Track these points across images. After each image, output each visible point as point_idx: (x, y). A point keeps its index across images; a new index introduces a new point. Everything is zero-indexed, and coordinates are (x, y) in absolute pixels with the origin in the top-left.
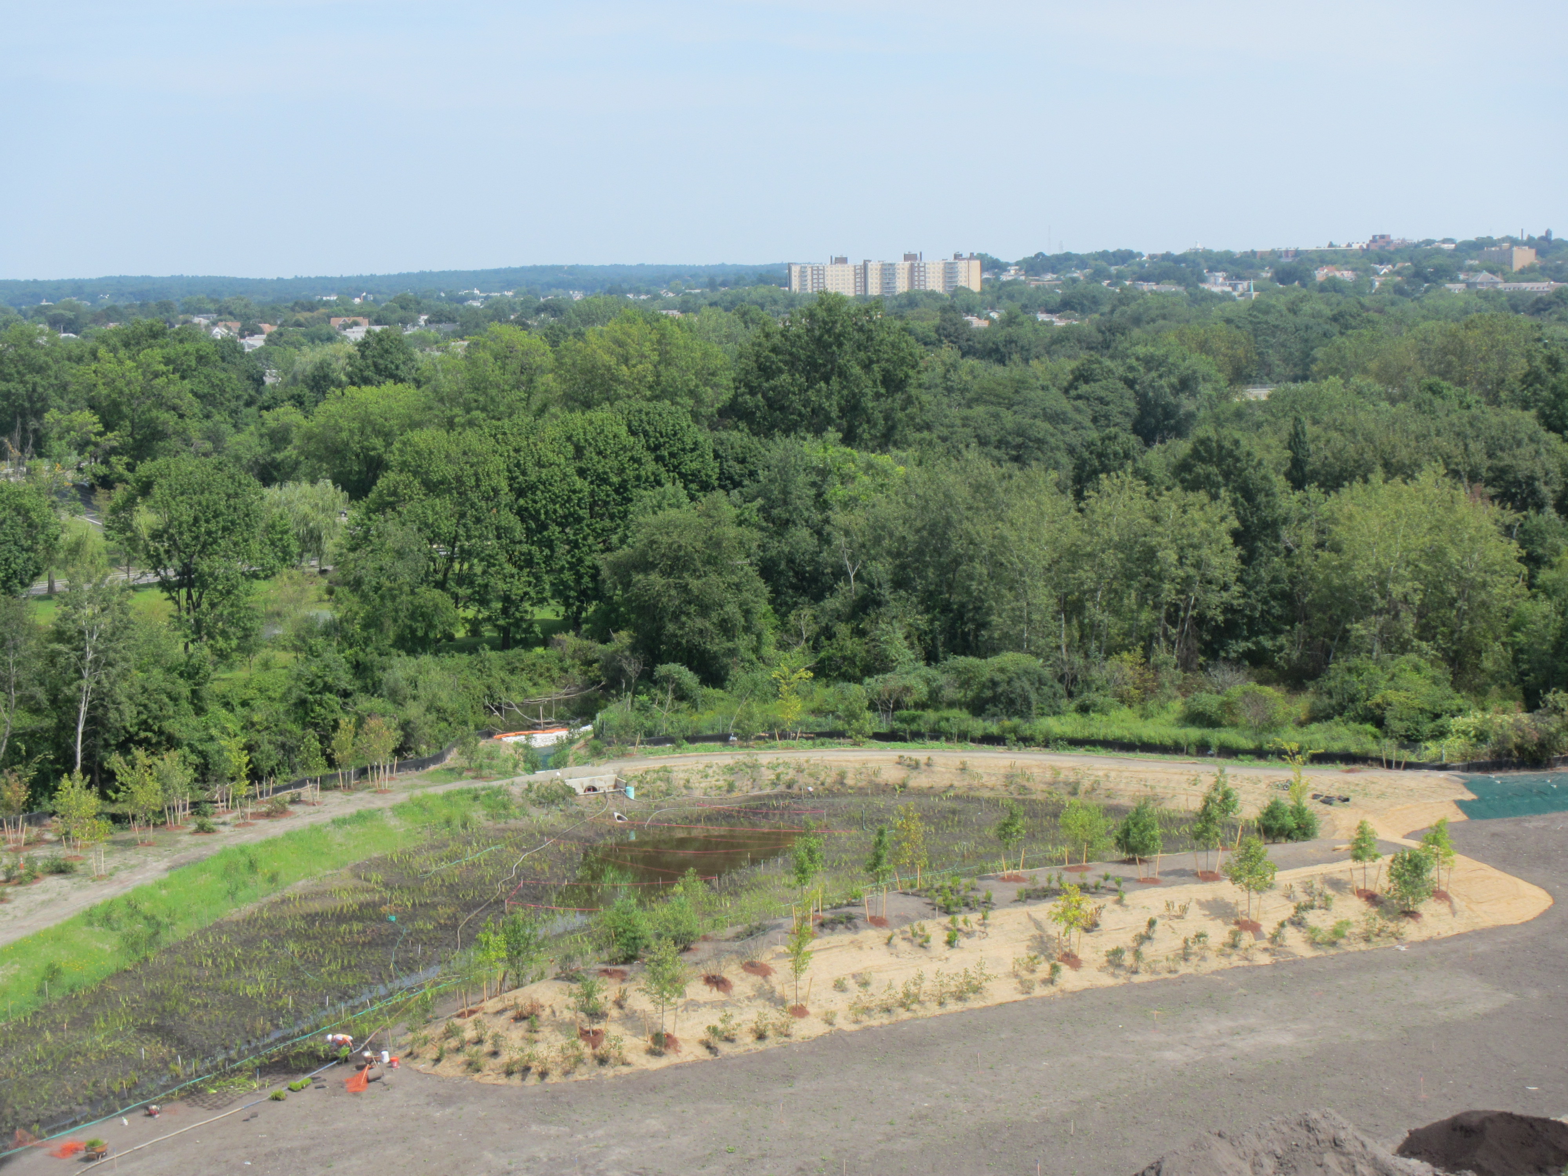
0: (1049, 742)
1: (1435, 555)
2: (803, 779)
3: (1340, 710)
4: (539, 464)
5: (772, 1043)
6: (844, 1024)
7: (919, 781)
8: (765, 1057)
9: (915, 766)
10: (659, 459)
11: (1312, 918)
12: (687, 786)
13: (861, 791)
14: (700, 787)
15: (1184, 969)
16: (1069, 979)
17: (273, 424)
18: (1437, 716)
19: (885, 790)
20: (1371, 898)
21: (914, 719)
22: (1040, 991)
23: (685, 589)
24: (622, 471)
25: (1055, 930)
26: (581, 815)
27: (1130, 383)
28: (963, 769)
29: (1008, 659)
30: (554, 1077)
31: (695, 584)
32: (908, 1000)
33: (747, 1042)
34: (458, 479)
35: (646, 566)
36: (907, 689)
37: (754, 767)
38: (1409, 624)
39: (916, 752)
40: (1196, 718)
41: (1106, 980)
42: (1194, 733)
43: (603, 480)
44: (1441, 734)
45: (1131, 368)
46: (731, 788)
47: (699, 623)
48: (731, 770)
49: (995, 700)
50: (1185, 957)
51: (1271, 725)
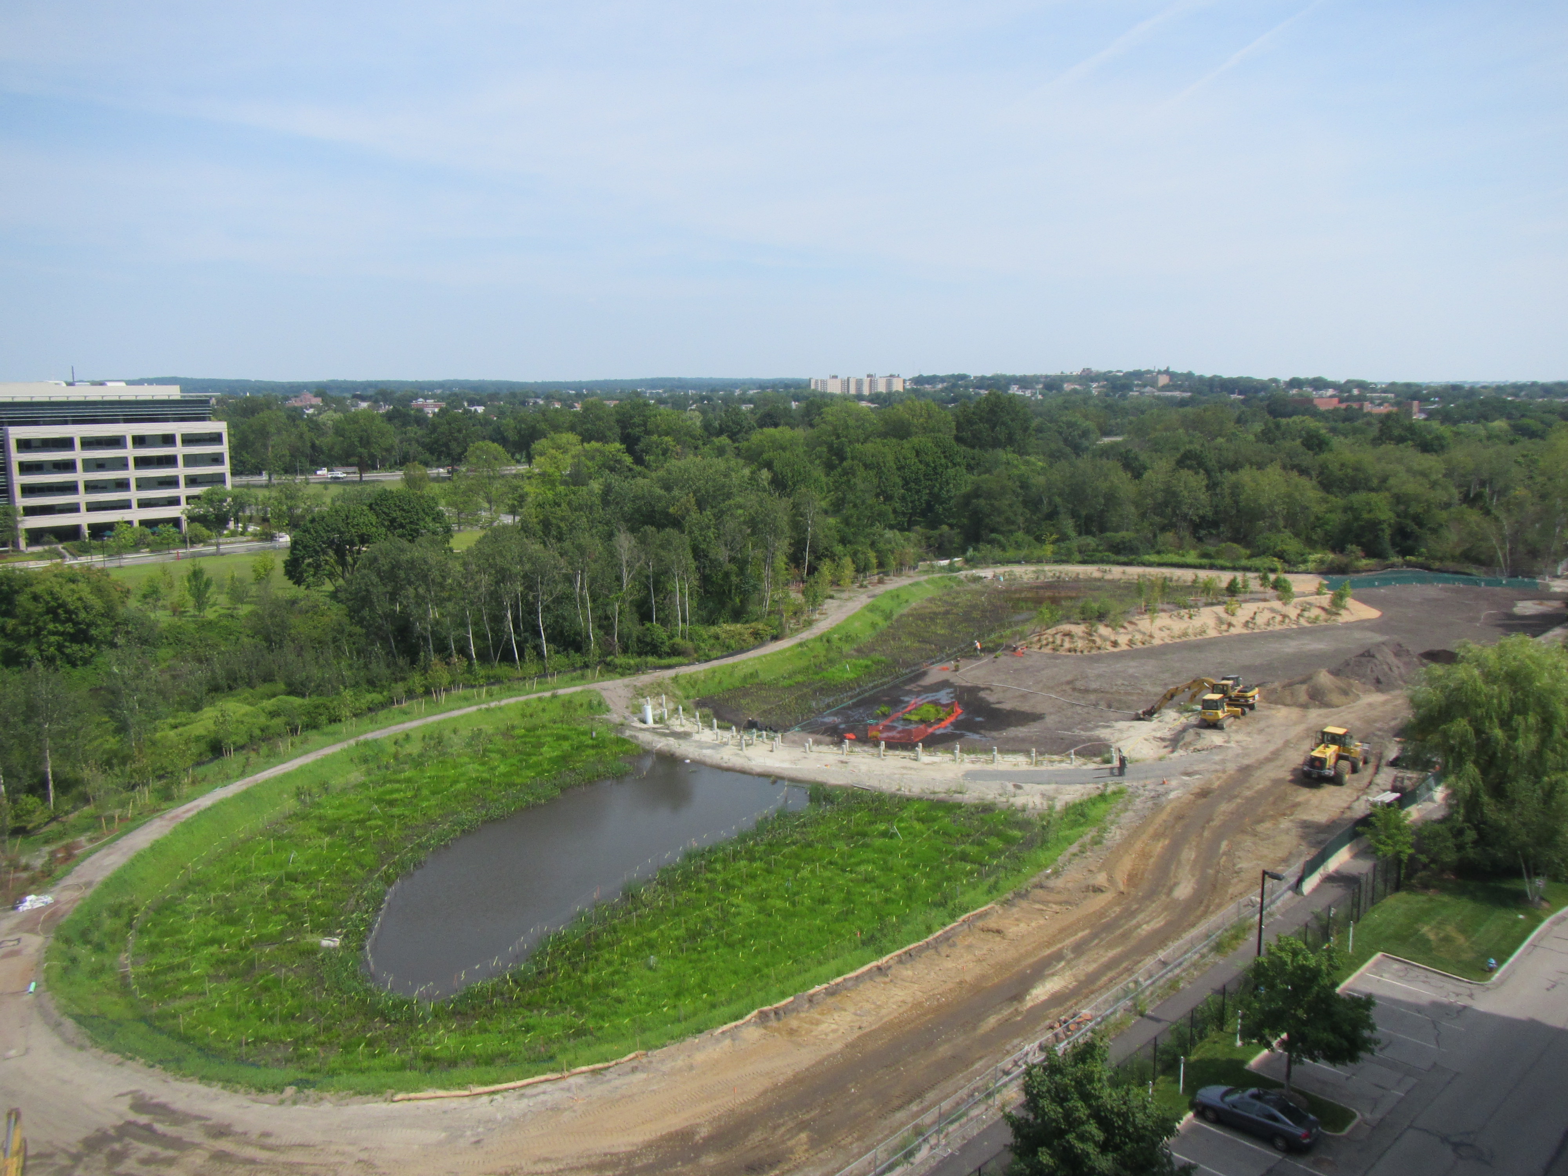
0: (1150, 564)
1: (1290, 496)
2: (1063, 576)
3: (1264, 553)
4: (905, 458)
5: (1147, 645)
6: (1168, 641)
7: (1108, 577)
8: (1145, 650)
9: (1105, 572)
10: (945, 457)
11: (1306, 614)
12: (1021, 577)
13: (1086, 580)
14: (1025, 578)
15: (1269, 629)
16: (1233, 631)
18: (1302, 555)
19: (1096, 580)
20: (1323, 609)
21: (1092, 556)
22: (1225, 634)
23: (992, 505)
24: (934, 462)
25: (1224, 616)
26: (987, 586)
28: (1124, 573)
29: (1123, 533)
30: (1086, 653)
31: (996, 503)
32: (1185, 634)
33: (1139, 646)
34: (878, 463)
35: (978, 496)
36: (1089, 544)
37: (1043, 571)
38: (1281, 523)
39: (1107, 567)
40: (1205, 555)
41: (1245, 631)
42: (1204, 561)
43: (927, 465)
44: (1305, 561)
46: (1037, 578)
47: (998, 519)
48: (1035, 572)
49: (1125, 548)
50: (1268, 624)
51: (1239, 558)
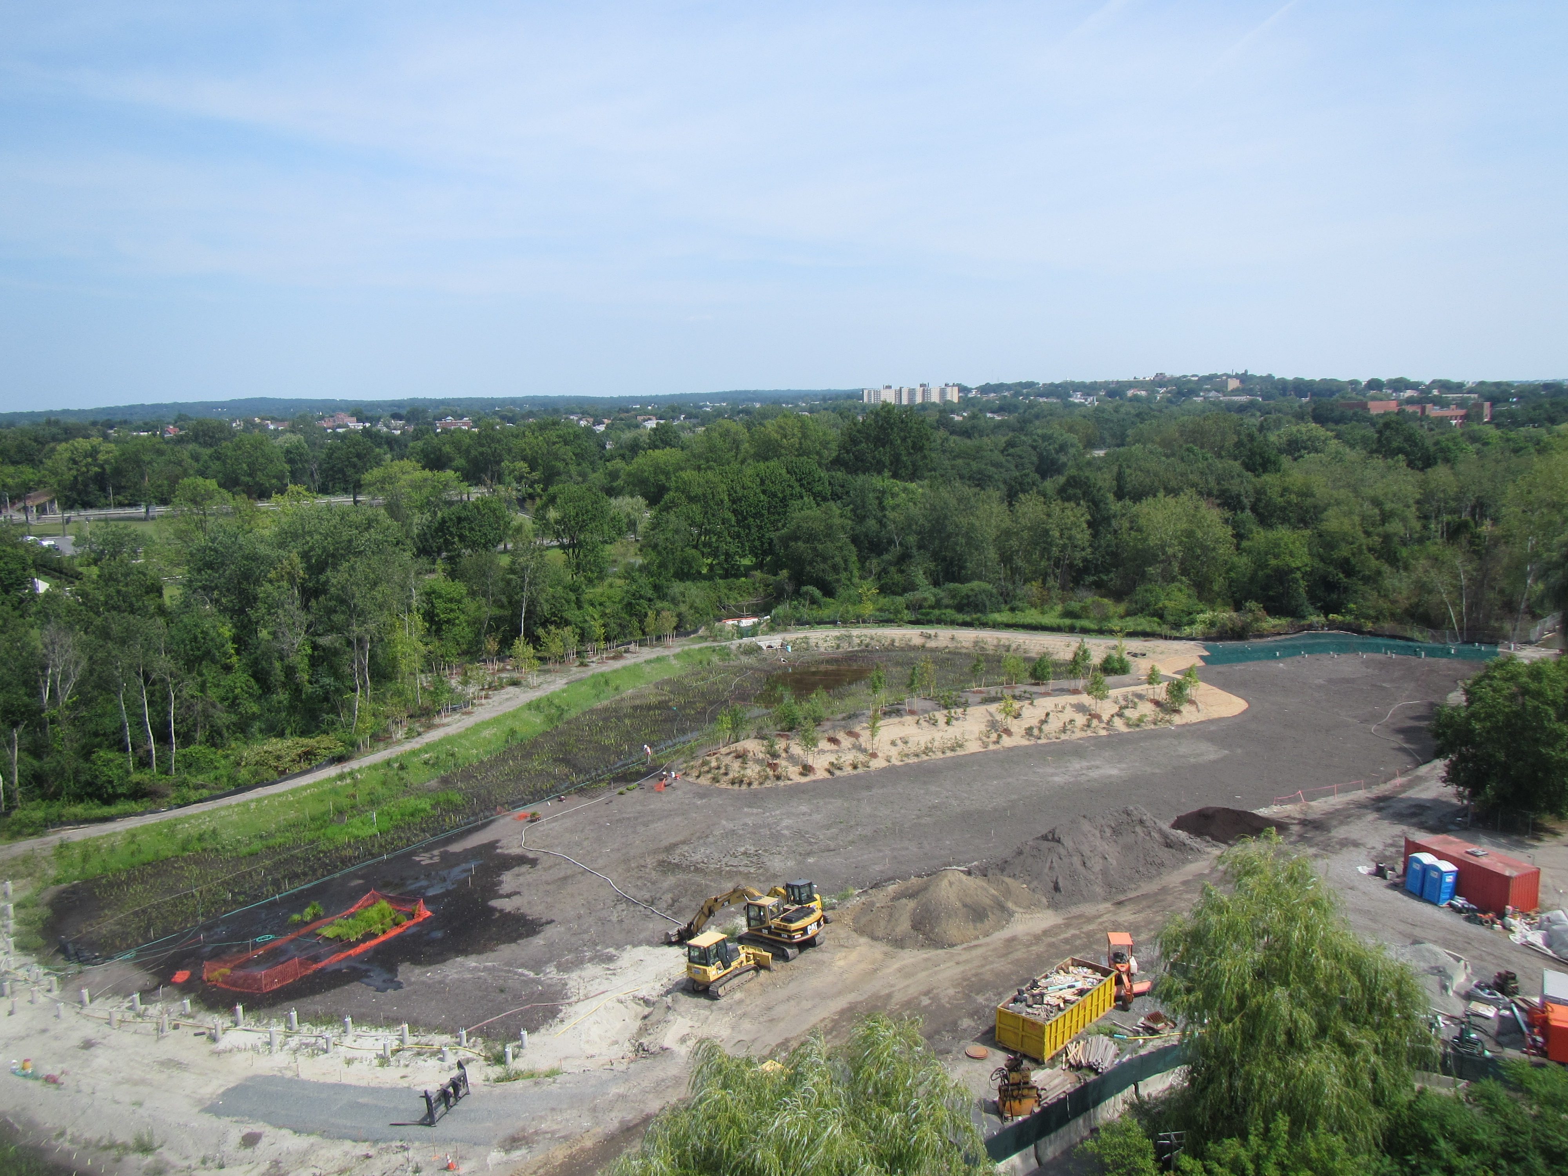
0: (995, 626)
1: (1190, 534)
2: (873, 643)
3: (1142, 610)
4: (744, 488)
5: (860, 770)
6: (896, 762)
7: (931, 644)
8: (857, 777)
9: (929, 637)
10: (802, 485)
11: (1127, 713)
12: (817, 645)
13: (902, 649)
14: (823, 646)
15: (1063, 737)
16: (1007, 741)
17: (610, 468)
18: (1190, 614)
19: (914, 648)
20: (1157, 703)
21: (928, 614)
22: (992, 747)
23: (815, 549)
24: (783, 492)
25: (999, 717)
26: (765, 659)
27: (1034, 448)
28: (953, 638)
29: (975, 584)
30: (755, 786)
31: (820, 547)
32: (927, 750)
33: (848, 770)
34: (704, 495)
35: (797, 539)
36: (925, 599)
37: (850, 637)
38: (1176, 567)
39: (930, 631)
40: (1068, 614)
41: (1025, 742)
42: (1068, 622)
43: (774, 495)
44: (1192, 623)
45: (1035, 441)
46: (838, 647)
47: (822, 566)
48: (838, 638)
49: (968, 605)
50: (1064, 730)
51: (1107, 618)
